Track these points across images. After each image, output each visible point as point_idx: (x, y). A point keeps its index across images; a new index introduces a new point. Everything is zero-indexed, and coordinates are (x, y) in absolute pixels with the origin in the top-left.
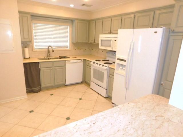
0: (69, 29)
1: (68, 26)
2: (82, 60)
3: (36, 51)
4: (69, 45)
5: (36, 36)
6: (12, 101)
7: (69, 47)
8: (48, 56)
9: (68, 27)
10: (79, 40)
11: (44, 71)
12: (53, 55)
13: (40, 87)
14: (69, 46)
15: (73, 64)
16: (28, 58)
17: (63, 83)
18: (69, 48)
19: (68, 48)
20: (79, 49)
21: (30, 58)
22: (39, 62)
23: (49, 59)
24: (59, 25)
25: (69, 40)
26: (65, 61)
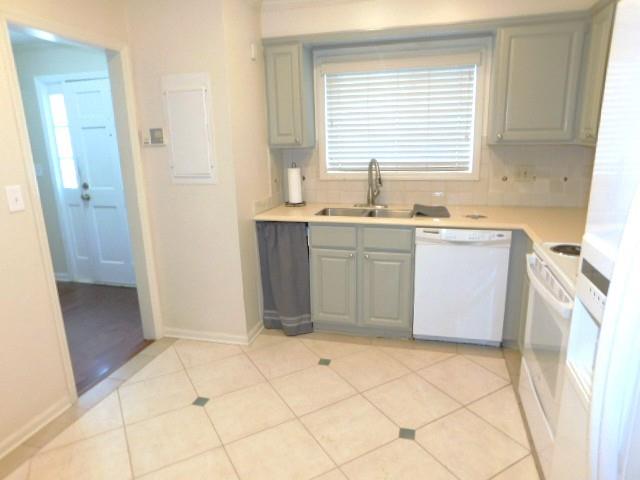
0: (474, 82)
1: (469, 67)
2: (508, 235)
3: (329, 178)
4: (471, 154)
5: (334, 123)
6: (220, 341)
7: (470, 166)
8: (372, 201)
9: (471, 73)
10: (510, 130)
11: (324, 259)
12: (390, 198)
13: (310, 318)
14: (471, 160)
15: (454, 247)
16: (295, 205)
17: (402, 323)
18: (470, 171)
19: (467, 169)
20: (525, 173)
21: (303, 203)
22: (307, 224)
23: (371, 214)
24: (430, 70)
25: (472, 131)
26: (413, 228)
